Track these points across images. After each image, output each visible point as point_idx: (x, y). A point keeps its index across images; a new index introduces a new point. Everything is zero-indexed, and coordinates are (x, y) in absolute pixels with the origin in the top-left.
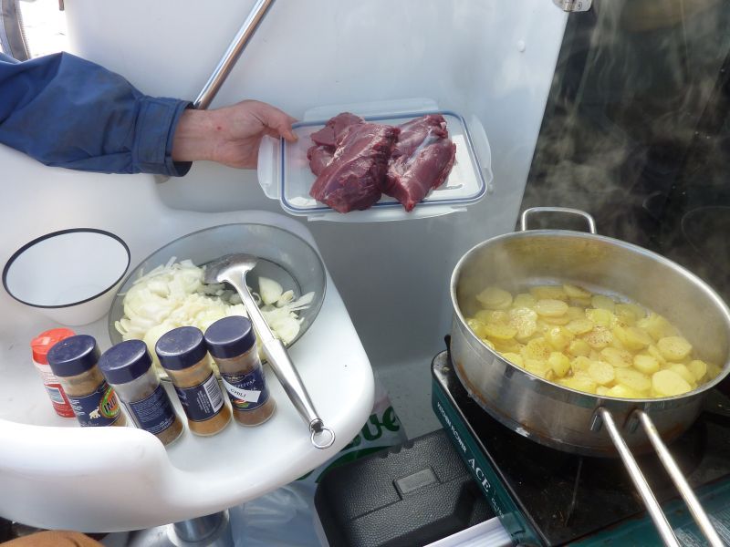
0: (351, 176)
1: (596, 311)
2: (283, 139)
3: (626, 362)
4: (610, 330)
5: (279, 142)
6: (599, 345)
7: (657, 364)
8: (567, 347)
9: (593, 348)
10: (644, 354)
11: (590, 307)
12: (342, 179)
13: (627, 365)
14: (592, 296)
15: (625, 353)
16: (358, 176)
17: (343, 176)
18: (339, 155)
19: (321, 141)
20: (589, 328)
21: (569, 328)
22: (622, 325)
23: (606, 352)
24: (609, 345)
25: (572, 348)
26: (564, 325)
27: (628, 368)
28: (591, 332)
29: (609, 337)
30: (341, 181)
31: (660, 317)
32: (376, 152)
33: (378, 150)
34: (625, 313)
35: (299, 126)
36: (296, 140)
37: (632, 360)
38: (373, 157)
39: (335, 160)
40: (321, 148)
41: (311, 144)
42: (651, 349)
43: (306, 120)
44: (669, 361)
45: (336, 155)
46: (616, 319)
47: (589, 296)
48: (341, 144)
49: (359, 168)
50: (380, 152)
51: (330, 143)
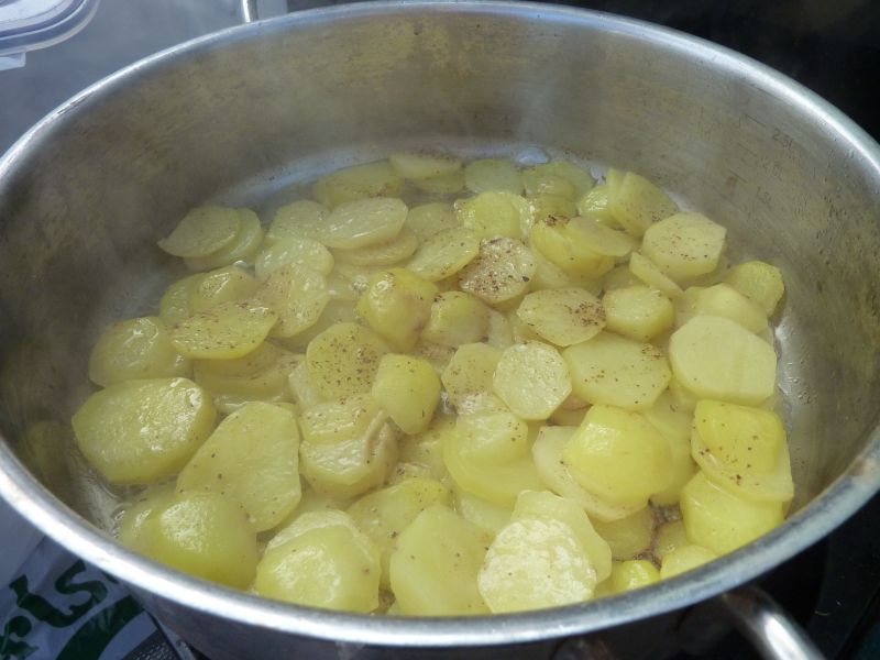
1: (478, 200)
3: (587, 322)
4: (525, 243)
6: (506, 293)
7: (665, 305)
8: (421, 327)
9: (494, 307)
10: (623, 285)
11: (465, 194)
13: (593, 331)
14: (464, 166)
15: (580, 297)
20: (469, 253)
21: (418, 267)
22: (552, 221)
23: (528, 311)
24: (532, 286)
25: (435, 326)
26: (404, 262)
27: (597, 338)
28: (478, 261)
29: (525, 262)
31: (630, 177)
34: (547, 186)
37: (601, 314)
42: (638, 265)
44: (689, 284)
46: (532, 209)
47: (456, 166)
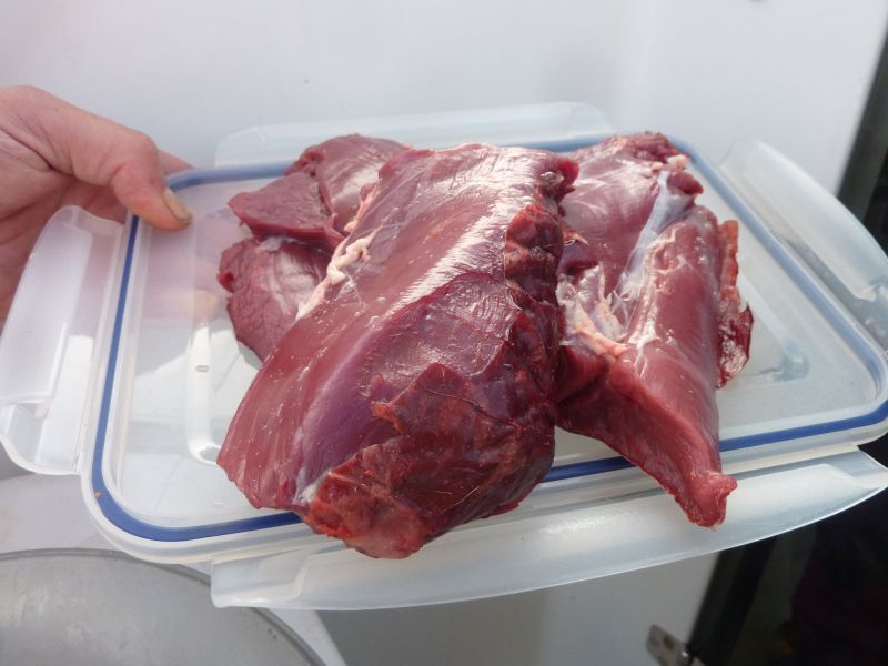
0: (434, 376)
2: (135, 220)
5: (119, 232)
12: (383, 391)
16: (462, 369)
17: (388, 376)
18: (347, 268)
19: (272, 221)
30: (382, 405)
32: (519, 254)
33: (528, 244)
35: (195, 181)
36: (182, 226)
38: (513, 272)
39: (334, 289)
40: (273, 243)
41: (233, 233)
43: (224, 160)
45: (334, 272)
48: (352, 225)
49: (467, 327)
50: (536, 253)
51: (308, 225)
